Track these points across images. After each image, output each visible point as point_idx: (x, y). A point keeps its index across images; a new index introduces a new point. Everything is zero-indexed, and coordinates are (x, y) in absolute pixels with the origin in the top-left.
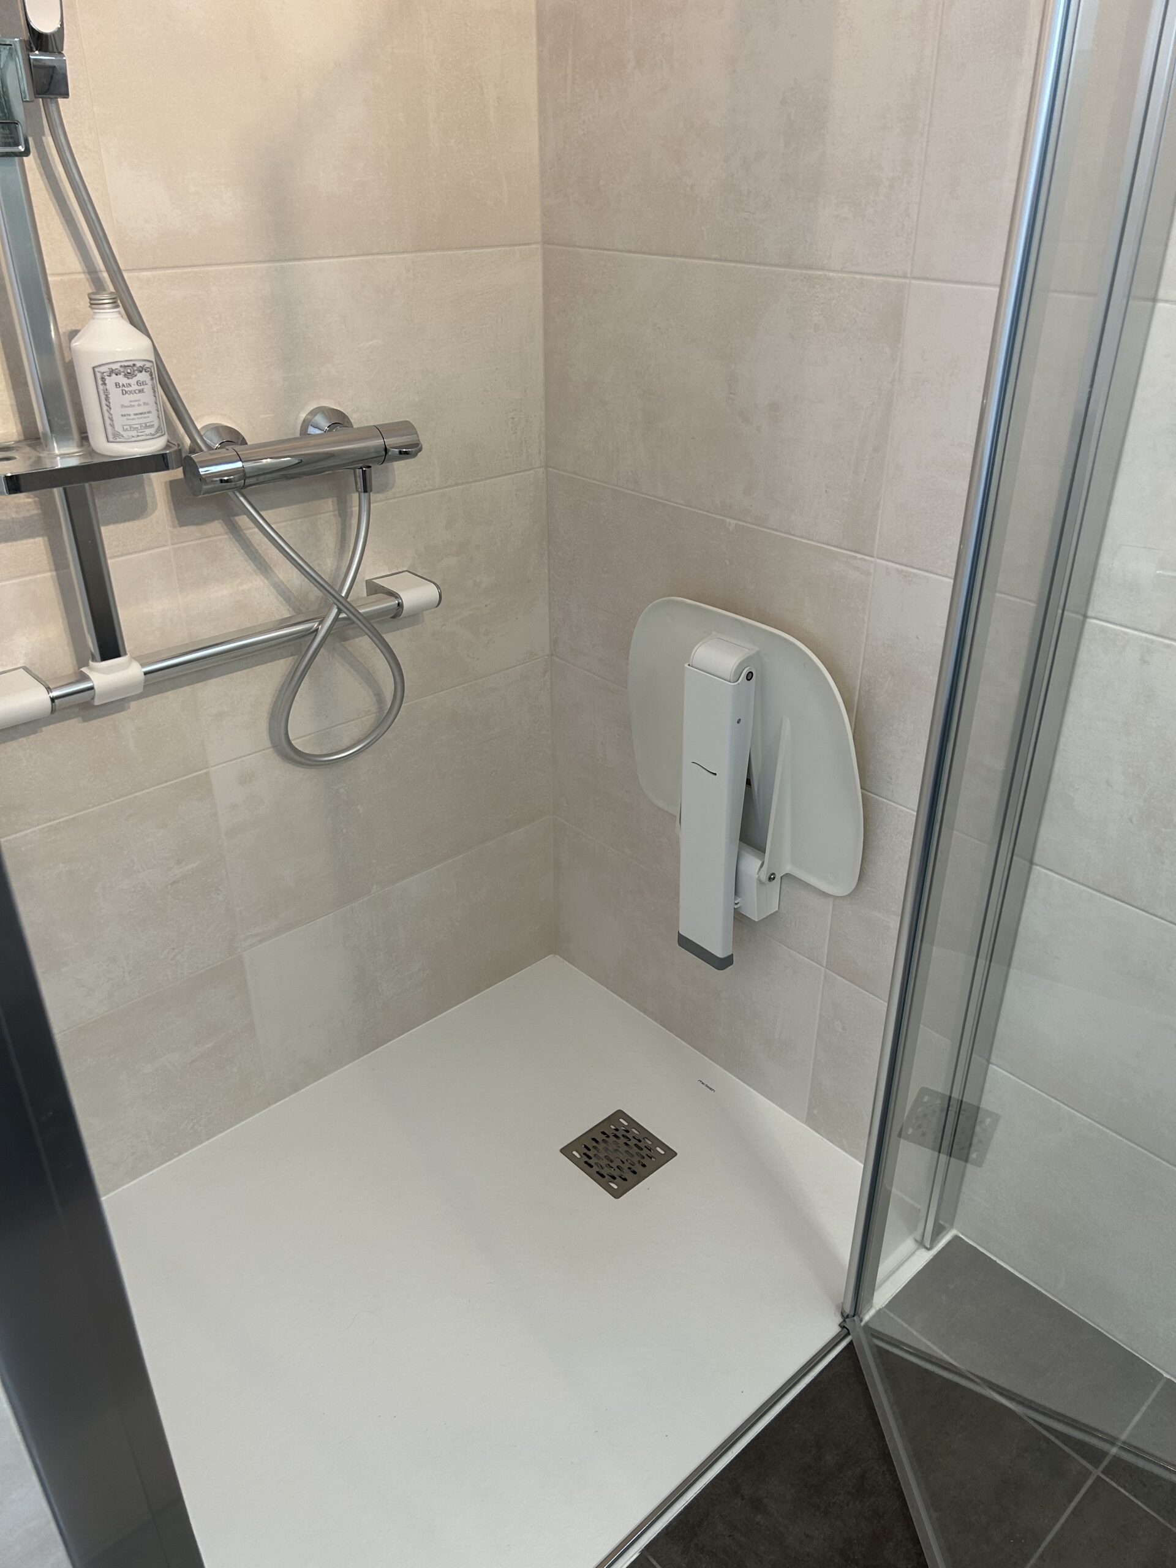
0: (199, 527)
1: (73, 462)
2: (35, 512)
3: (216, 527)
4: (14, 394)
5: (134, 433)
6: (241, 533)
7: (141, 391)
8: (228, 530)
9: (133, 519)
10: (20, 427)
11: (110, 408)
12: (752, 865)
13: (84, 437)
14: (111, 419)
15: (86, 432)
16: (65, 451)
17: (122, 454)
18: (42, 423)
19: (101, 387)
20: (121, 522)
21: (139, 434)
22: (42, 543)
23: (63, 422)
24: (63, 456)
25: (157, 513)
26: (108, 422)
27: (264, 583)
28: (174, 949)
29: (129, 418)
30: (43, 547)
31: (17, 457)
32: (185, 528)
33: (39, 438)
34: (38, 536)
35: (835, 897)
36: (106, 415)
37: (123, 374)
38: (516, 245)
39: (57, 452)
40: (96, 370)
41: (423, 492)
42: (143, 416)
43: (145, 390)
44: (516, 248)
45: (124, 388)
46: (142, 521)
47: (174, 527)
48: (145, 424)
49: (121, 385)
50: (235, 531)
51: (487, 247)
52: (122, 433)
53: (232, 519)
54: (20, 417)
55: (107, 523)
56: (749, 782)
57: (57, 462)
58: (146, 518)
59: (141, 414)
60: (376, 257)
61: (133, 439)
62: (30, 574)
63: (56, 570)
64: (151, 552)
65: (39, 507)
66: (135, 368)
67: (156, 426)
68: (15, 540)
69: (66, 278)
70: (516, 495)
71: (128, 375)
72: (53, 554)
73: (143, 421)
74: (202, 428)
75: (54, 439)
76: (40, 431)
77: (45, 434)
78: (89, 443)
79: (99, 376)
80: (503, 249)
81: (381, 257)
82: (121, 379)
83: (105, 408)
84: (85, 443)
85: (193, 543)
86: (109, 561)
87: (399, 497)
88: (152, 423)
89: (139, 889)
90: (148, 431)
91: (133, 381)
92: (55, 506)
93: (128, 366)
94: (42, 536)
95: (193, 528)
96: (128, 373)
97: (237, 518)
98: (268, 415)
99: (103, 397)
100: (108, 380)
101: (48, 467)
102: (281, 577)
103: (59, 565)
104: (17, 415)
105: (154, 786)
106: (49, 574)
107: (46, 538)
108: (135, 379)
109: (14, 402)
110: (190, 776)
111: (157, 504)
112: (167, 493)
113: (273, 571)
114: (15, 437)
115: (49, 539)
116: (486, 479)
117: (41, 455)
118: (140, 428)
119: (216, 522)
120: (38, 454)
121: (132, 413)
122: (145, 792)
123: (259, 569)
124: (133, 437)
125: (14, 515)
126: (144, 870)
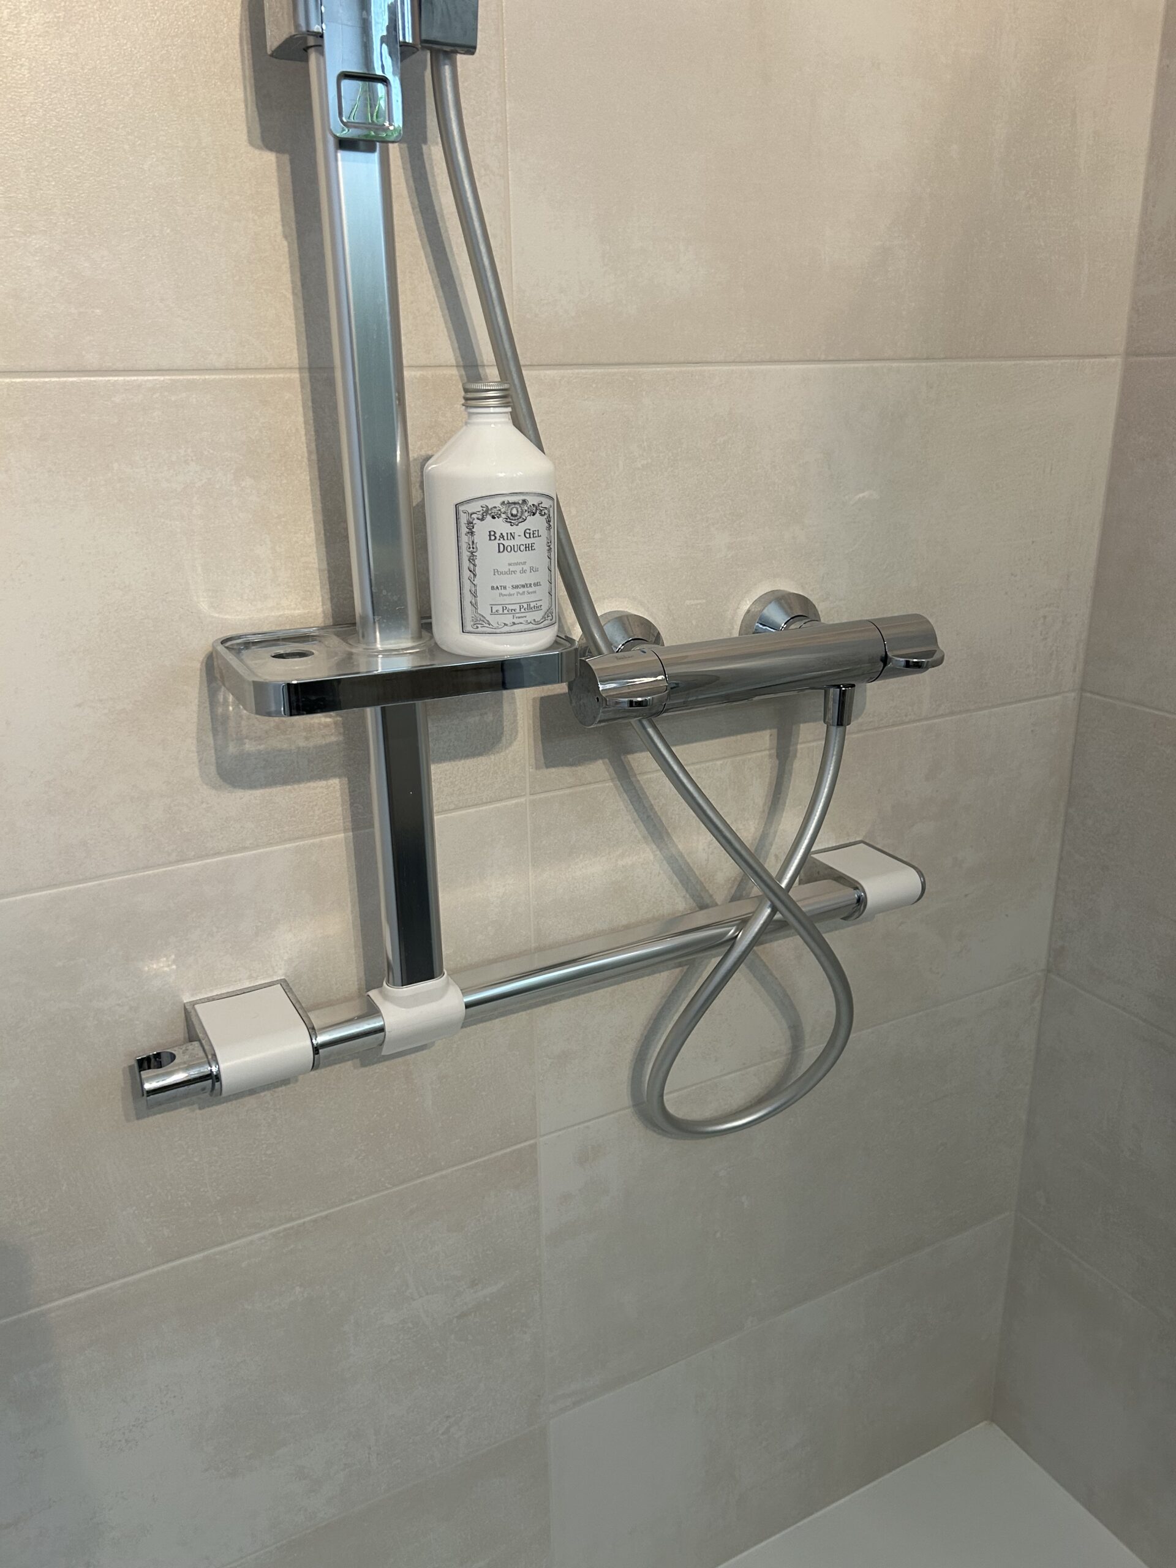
0: (574, 768)
1: (402, 664)
2: (333, 739)
3: (599, 770)
4: (327, 553)
5: (509, 619)
6: (633, 779)
7: (529, 547)
8: (614, 775)
9: (480, 754)
10: (329, 605)
11: (475, 575)
13: (426, 625)
14: (474, 595)
15: (430, 617)
16: (392, 644)
17: (483, 654)
18: (361, 603)
19: (465, 539)
20: (461, 758)
21: (516, 621)
22: (338, 787)
23: (395, 598)
24: (388, 653)
25: (516, 746)
26: (468, 597)
27: (655, 856)
28: (448, 1417)
29: (504, 592)
30: (338, 794)
31: (314, 651)
32: (553, 770)
33: (354, 624)
34: (334, 776)
36: (467, 585)
37: (504, 516)
38: (1088, 356)
39: (379, 646)
40: (461, 508)
41: (903, 723)
42: (526, 589)
43: (535, 546)
44: (1087, 360)
45: (502, 541)
46: (492, 757)
47: (538, 768)
48: (528, 604)
49: (498, 535)
50: (625, 776)
51: (1047, 357)
52: (489, 618)
53: (622, 757)
54: (331, 590)
55: (441, 760)
57: (377, 661)
58: (498, 752)
59: (523, 586)
60: (888, 364)
61: (506, 629)
62: (314, 836)
63: (353, 830)
64: (498, 805)
65: (342, 730)
66: (525, 508)
67: (545, 608)
68: (299, 781)
69: (429, 373)
70: (1032, 731)
71: (512, 519)
72: (352, 805)
73: (526, 598)
74: (602, 616)
75: (377, 626)
76: (357, 615)
77: (364, 618)
78: (432, 634)
79: (464, 519)
80: (1068, 361)
81: (895, 365)
82: (501, 526)
83: (466, 574)
84: (425, 633)
85: (561, 792)
86: (436, 818)
87: (867, 730)
88: (539, 604)
89: (410, 1325)
90: (531, 616)
91: (519, 530)
92: (365, 731)
93: (515, 503)
94: (340, 776)
95: (565, 771)
96: (512, 515)
97: (630, 757)
98: (696, 602)
99: (466, 554)
100: (478, 526)
101: (361, 671)
102: (680, 847)
103: (359, 821)
104: (328, 586)
105: (453, 1166)
106: (342, 835)
107: (345, 780)
108: (523, 526)
109: (325, 566)
110: (508, 1150)
111: (517, 732)
112: (534, 715)
113: (672, 839)
114: (320, 621)
115: (350, 782)
116: (993, 707)
117: (354, 650)
118: (518, 611)
119: (600, 762)
120: (348, 649)
121: (509, 585)
122: (437, 1175)
123: (651, 834)
124: (505, 625)
125: (302, 743)
126: (421, 1297)
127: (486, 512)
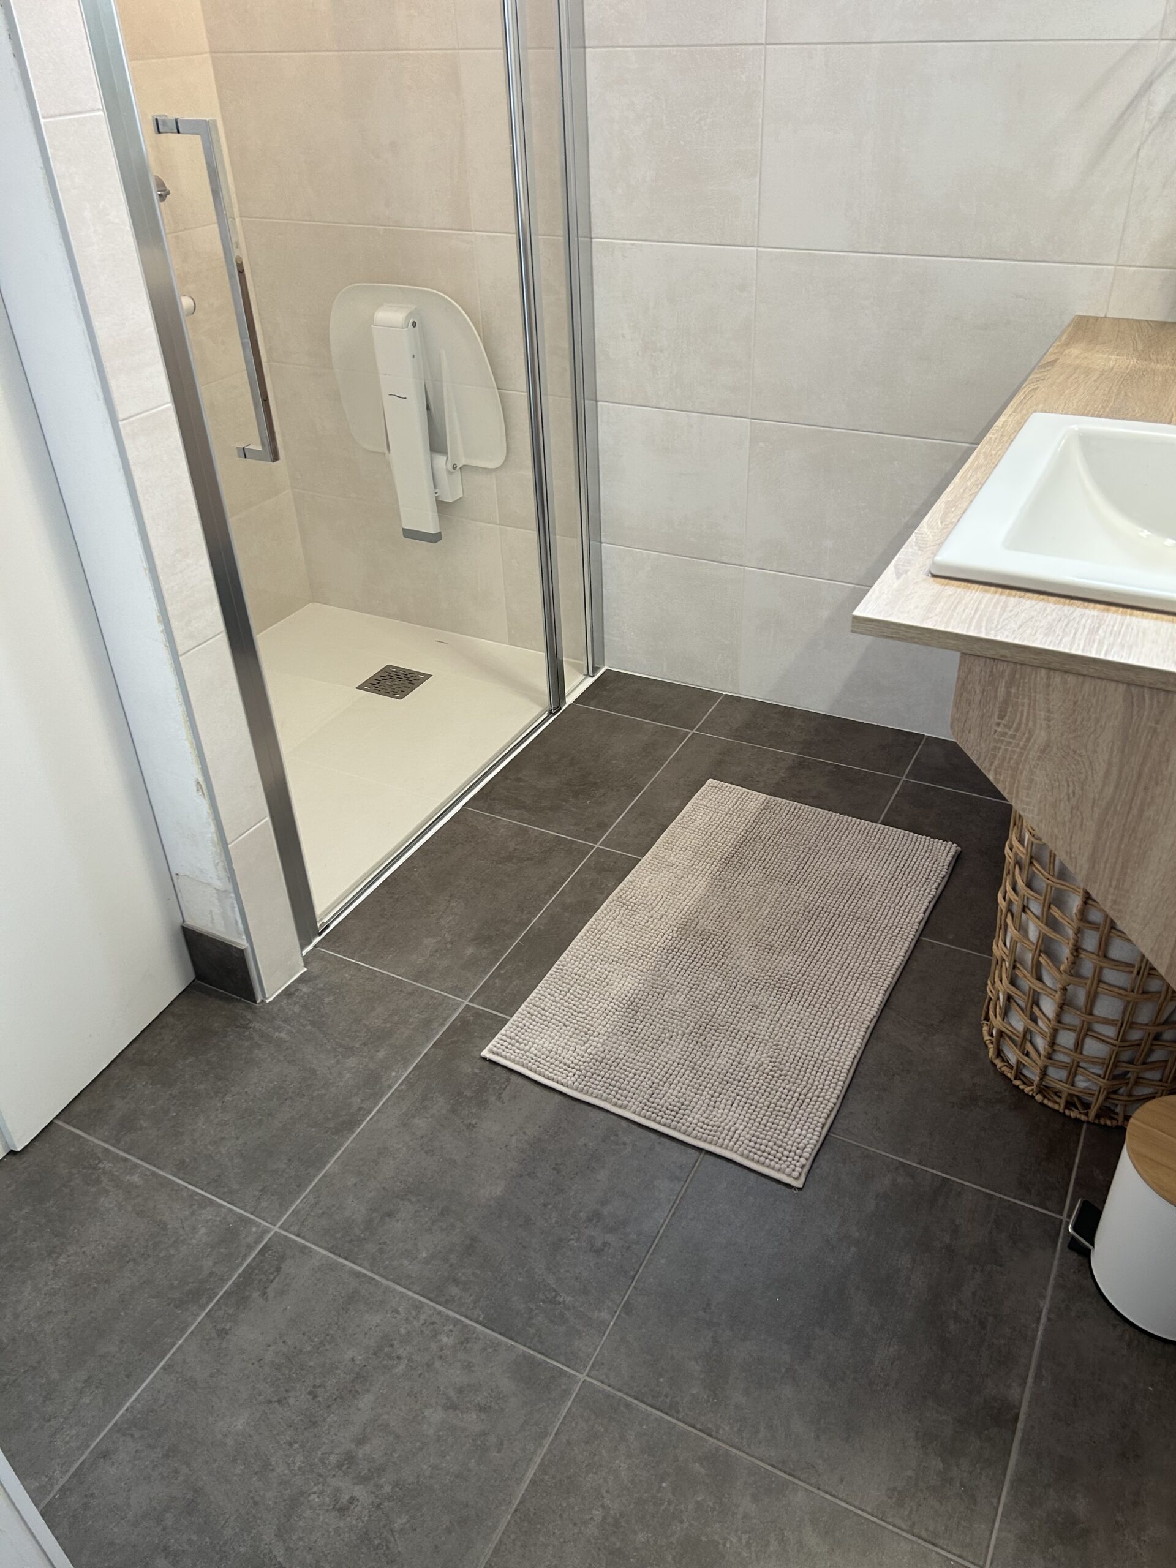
12: (441, 461)
35: (495, 470)
56: (428, 408)
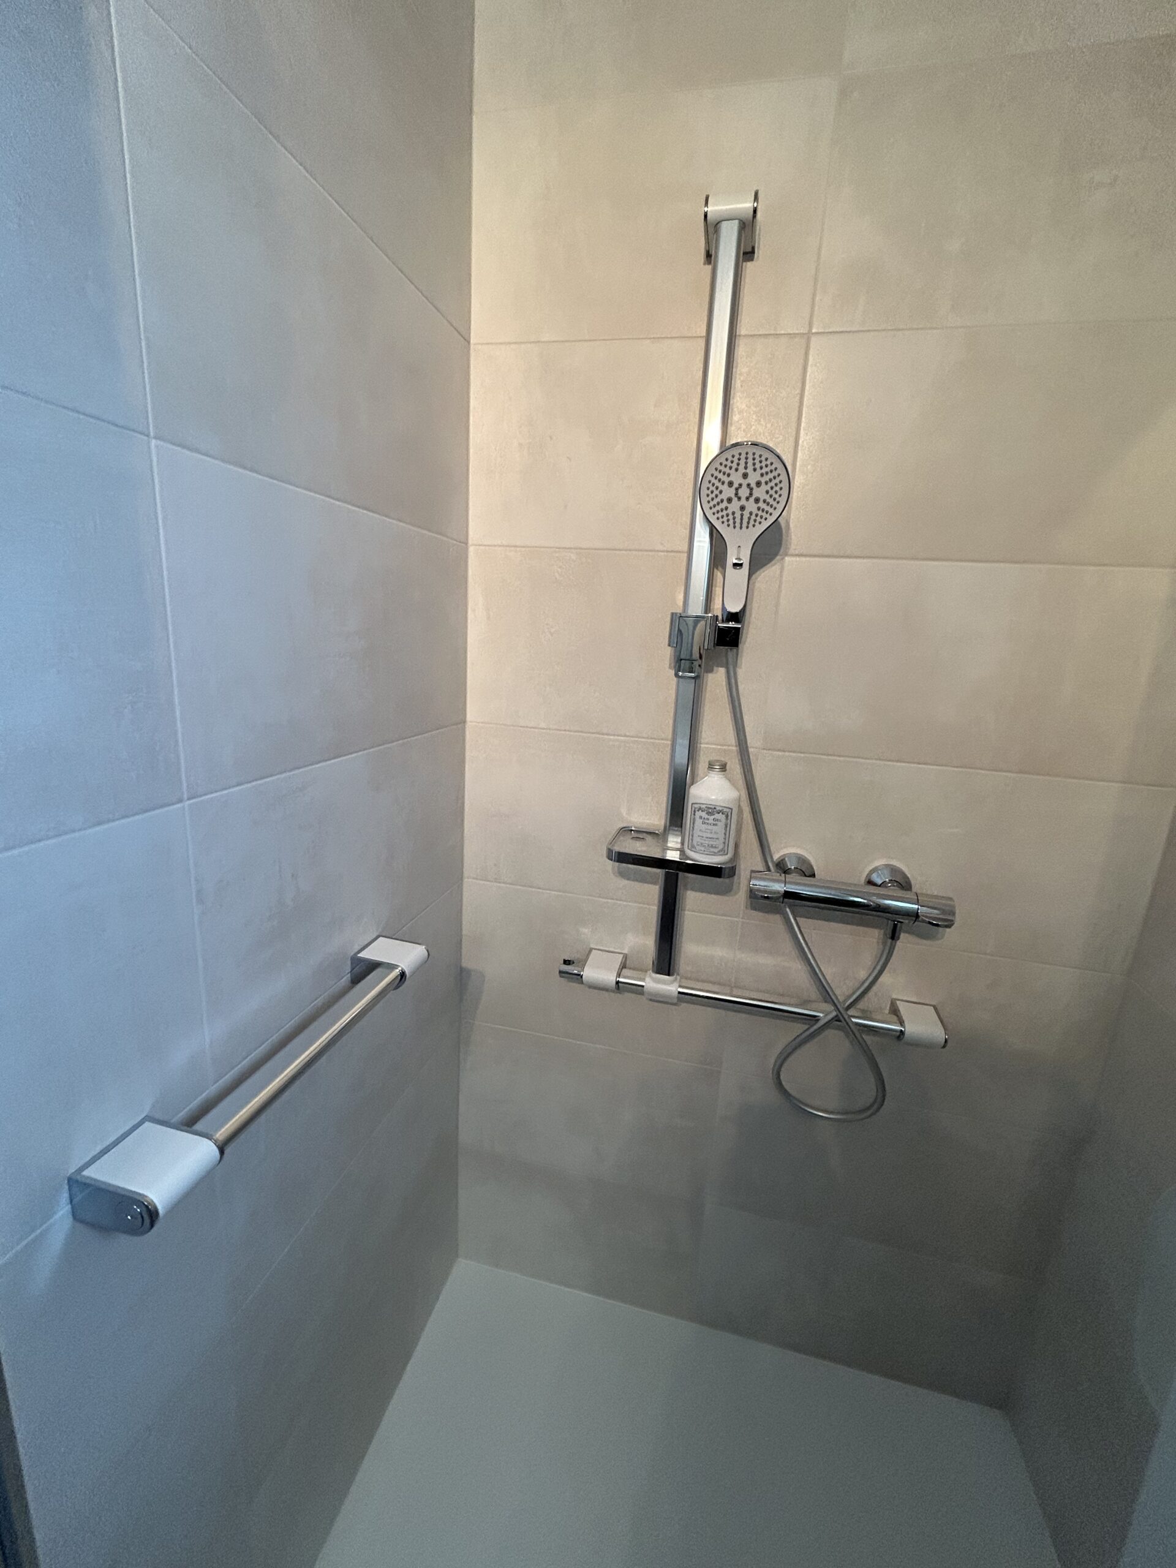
0: (765, 914)
3: (777, 918)
5: (703, 849)
11: (693, 830)
25: (738, 896)
29: (703, 838)
31: (647, 840)
34: (658, 885)
37: (706, 812)
40: (693, 805)
45: (704, 820)
48: (712, 845)
49: (703, 818)
52: (696, 846)
59: (711, 838)
61: (701, 852)
64: (726, 917)
66: (715, 810)
67: (720, 848)
71: (708, 813)
73: (712, 843)
79: (693, 808)
82: (704, 815)
83: (691, 828)
85: (757, 922)
88: (718, 846)
90: (712, 850)
93: (711, 808)
95: (760, 913)
100: (697, 813)
108: (712, 817)
110: (707, 1067)
111: (739, 890)
118: (708, 846)
121: (705, 836)
127: (700, 809)
